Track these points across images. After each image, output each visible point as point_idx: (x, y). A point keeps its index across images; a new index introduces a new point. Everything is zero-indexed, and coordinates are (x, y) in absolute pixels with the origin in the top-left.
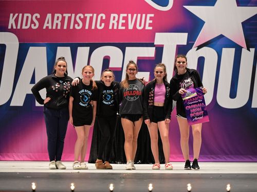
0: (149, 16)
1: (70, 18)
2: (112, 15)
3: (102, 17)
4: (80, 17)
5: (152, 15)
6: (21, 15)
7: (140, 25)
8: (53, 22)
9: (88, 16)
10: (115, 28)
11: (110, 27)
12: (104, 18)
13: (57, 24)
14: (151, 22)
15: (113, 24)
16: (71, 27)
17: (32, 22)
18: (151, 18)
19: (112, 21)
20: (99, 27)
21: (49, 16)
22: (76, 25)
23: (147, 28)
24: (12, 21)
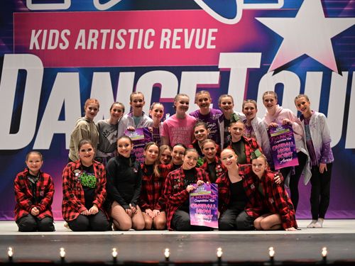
0: (211, 31)
1: (109, 35)
2: (164, 31)
3: (150, 33)
4: (122, 34)
5: (216, 30)
6: (45, 32)
7: (200, 44)
8: (88, 40)
9: (133, 32)
10: (168, 47)
11: (162, 47)
12: (153, 34)
13: (93, 43)
14: (214, 38)
15: (165, 42)
16: (111, 47)
17: (61, 41)
18: (214, 34)
19: (163, 39)
20: (146, 46)
21: (82, 32)
22: (117, 44)
23: (209, 46)
24: (34, 39)
